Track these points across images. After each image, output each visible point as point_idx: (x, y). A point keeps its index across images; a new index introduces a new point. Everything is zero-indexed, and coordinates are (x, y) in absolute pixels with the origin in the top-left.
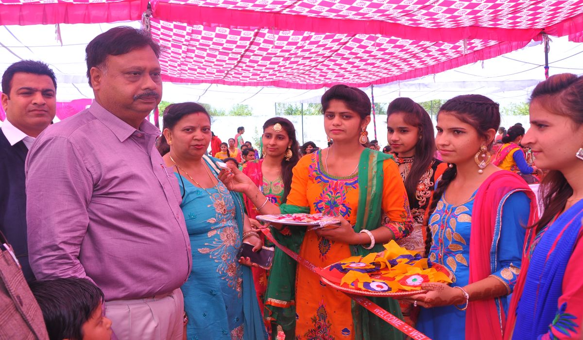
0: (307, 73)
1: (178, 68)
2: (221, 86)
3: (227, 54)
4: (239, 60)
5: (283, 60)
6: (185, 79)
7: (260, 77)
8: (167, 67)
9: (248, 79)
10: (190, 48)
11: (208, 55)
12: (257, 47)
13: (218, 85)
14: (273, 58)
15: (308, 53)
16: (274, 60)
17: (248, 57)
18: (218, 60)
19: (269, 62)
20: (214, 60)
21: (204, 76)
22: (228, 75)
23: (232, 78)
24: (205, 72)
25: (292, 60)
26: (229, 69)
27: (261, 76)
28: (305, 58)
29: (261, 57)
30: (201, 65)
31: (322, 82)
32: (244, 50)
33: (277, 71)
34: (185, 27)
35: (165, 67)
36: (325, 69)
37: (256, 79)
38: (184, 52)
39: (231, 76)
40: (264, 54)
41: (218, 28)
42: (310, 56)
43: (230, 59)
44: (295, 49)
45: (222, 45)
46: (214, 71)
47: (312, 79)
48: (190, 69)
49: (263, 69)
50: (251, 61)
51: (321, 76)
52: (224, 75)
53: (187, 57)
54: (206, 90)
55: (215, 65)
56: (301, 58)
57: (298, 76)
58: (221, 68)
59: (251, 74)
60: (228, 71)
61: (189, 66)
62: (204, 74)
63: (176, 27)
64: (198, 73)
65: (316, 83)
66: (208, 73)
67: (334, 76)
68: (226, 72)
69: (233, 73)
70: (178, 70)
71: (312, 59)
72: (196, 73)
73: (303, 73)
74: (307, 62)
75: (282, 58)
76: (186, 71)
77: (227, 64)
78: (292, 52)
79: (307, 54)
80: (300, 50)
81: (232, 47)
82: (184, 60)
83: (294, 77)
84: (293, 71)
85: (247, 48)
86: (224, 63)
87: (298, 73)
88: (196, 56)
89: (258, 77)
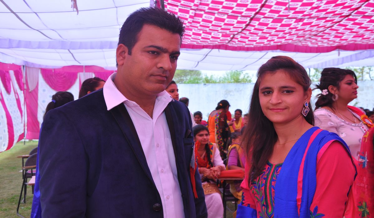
0: (320, 34)
2: (223, 52)
3: (236, 18)
4: (247, 23)
5: (295, 22)
7: (268, 41)
9: (254, 43)
10: (198, 12)
11: (216, 19)
12: (269, 10)
14: (285, 20)
15: (324, 13)
16: (286, 22)
17: (258, 19)
18: (225, 24)
19: (279, 24)
20: (222, 24)
21: (208, 41)
22: (234, 40)
23: (237, 42)
24: (210, 37)
25: (305, 21)
26: (236, 33)
27: (269, 39)
28: (319, 19)
29: (271, 20)
30: (207, 29)
31: (336, 44)
32: (254, 13)
33: (288, 33)
36: (341, 29)
37: (263, 43)
38: (191, 17)
39: (236, 40)
40: (276, 16)
42: (326, 16)
44: (310, 9)
45: (231, 8)
46: (219, 35)
47: (325, 41)
48: (194, 34)
49: (273, 32)
50: (260, 24)
51: (336, 37)
52: (229, 40)
53: (193, 22)
56: (316, 19)
57: (310, 38)
58: (228, 32)
59: (258, 37)
60: (234, 35)
61: (193, 31)
62: (209, 39)
64: (202, 38)
65: (329, 45)
66: (212, 37)
67: (352, 36)
68: (232, 36)
69: (239, 36)
71: (328, 19)
72: (200, 37)
73: (315, 35)
74: (322, 23)
75: (294, 20)
76: (190, 36)
77: (234, 27)
78: (305, 13)
79: (322, 15)
80: (316, 10)
81: (242, 11)
82: (190, 24)
83: (305, 40)
84: (305, 33)
85: (257, 11)
86: (232, 27)
87: (310, 35)
88: (204, 20)
89: (265, 41)
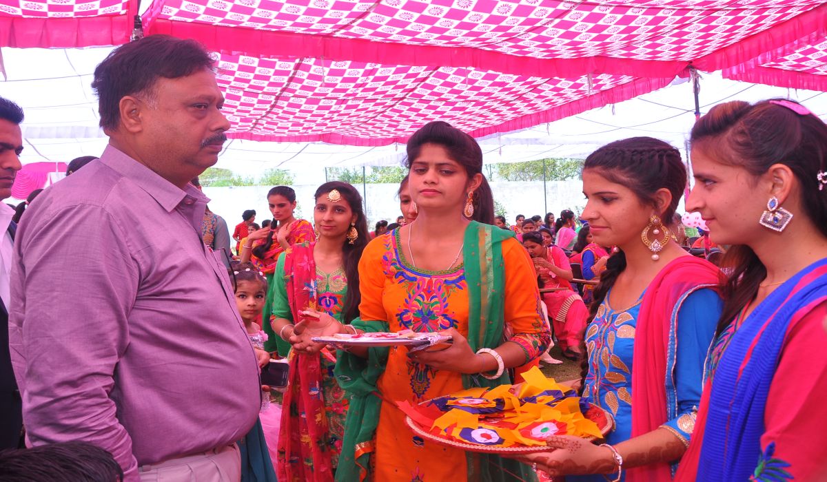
0: (371, 121)
2: (246, 142)
3: (256, 95)
4: (272, 103)
5: (336, 104)
7: (304, 128)
9: (286, 131)
11: (229, 96)
12: (300, 85)
13: (243, 140)
14: (322, 101)
15: (372, 93)
16: (324, 103)
17: (287, 99)
18: (242, 104)
19: (316, 106)
20: (237, 103)
22: (258, 126)
23: (263, 130)
25: (350, 103)
26: (259, 117)
27: (305, 126)
28: (367, 101)
29: (304, 100)
31: (391, 136)
32: (280, 89)
33: (328, 119)
36: (396, 116)
37: (298, 131)
39: (261, 127)
40: (310, 94)
41: (242, 58)
42: (376, 97)
43: (260, 102)
44: (354, 87)
45: (248, 81)
46: (236, 119)
47: (378, 131)
49: (308, 116)
50: (290, 105)
51: (390, 126)
52: (252, 126)
55: (238, 111)
56: (362, 101)
57: (358, 126)
58: (247, 115)
59: (290, 124)
60: (257, 120)
65: (384, 137)
67: (409, 126)
68: (254, 121)
69: (264, 122)
71: (378, 101)
73: (365, 123)
74: (371, 106)
75: (335, 101)
77: (255, 109)
78: (348, 92)
79: (370, 95)
80: (361, 89)
81: (262, 85)
83: (353, 128)
84: (350, 119)
85: (284, 86)
86: (251, 109)
87: (358, 122)
89: (300, 128)
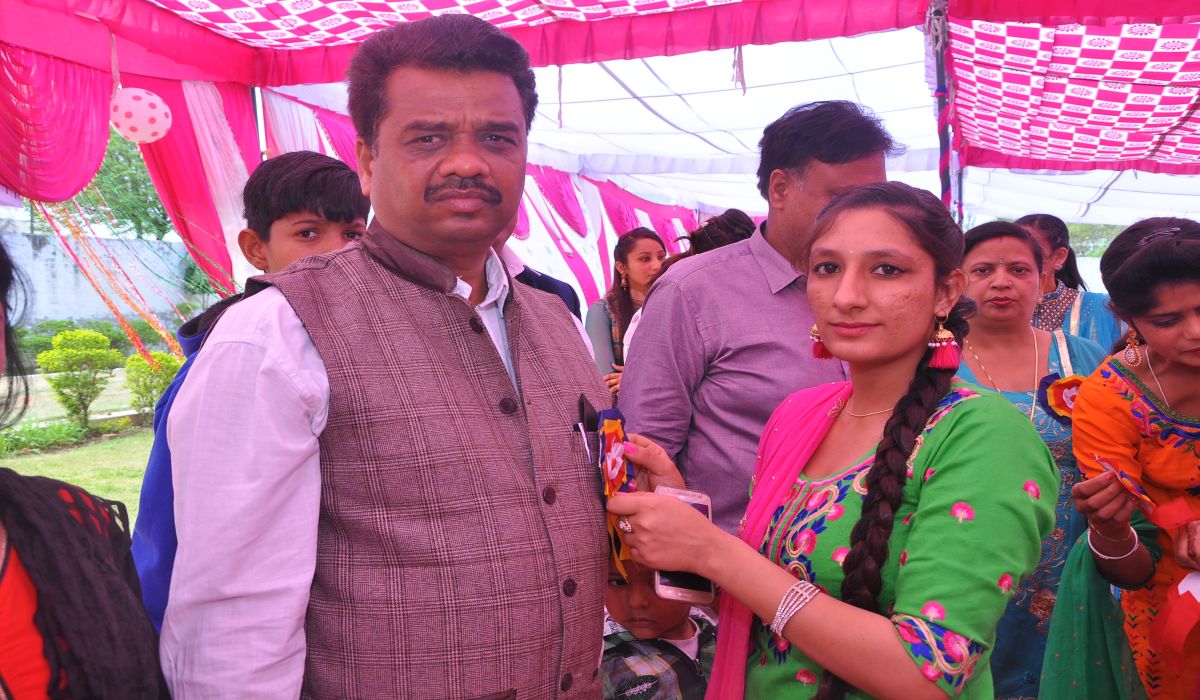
1: (1024, 133)
3: (1158, 89)
6: (1044, 161)
8: (996, 131)
10: (1052, 80)
11: (1102, 95)
13: (1139, 172)
18: (1129, 108)
20: (1120, 106)
21: (1094, 151)
22: (1164, 147)
23: (1174, 154)
24: (1096, 141)
26: (1166, 129)
30: (1083, 121)
34: (1037, 30)
35: (991, 132)
38: (1035, 92)
39: (1172, 149)
41: (1126, 27)
43: (1165, 101)
45: (1140, 66)
46: (1120, 136)
52: (1152, 147)
53: (1043, 103)
54: (1107, 189)
55: (1122, 120)
58: (1141, 127)
61: (1051, 127)
62: (1094, 147)
63: (1012, 32)
64: (1076, 144)
66: (1103, 142)
68: (1156, 138)
69: (1177, 139)
70: (1024, 138)
72: (1070, 143)
76: (1045, 139)
77: (1155, 115)
81: (1171, 70)
82: (1037, 111)
86: (1148, 114)
88: (1069, 100)
